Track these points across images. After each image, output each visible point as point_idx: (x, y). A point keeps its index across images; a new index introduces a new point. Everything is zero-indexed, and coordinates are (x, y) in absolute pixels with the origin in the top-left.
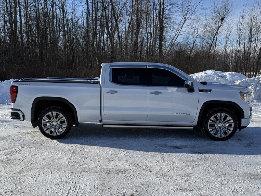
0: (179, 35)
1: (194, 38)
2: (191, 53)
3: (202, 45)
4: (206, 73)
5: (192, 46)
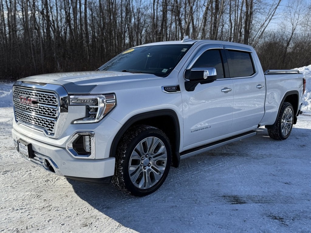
0: (271, 19)
1: (293, 25)
2: (288, 44)
3: (304, 35)
4: (308, 69)
5: (289, 36)
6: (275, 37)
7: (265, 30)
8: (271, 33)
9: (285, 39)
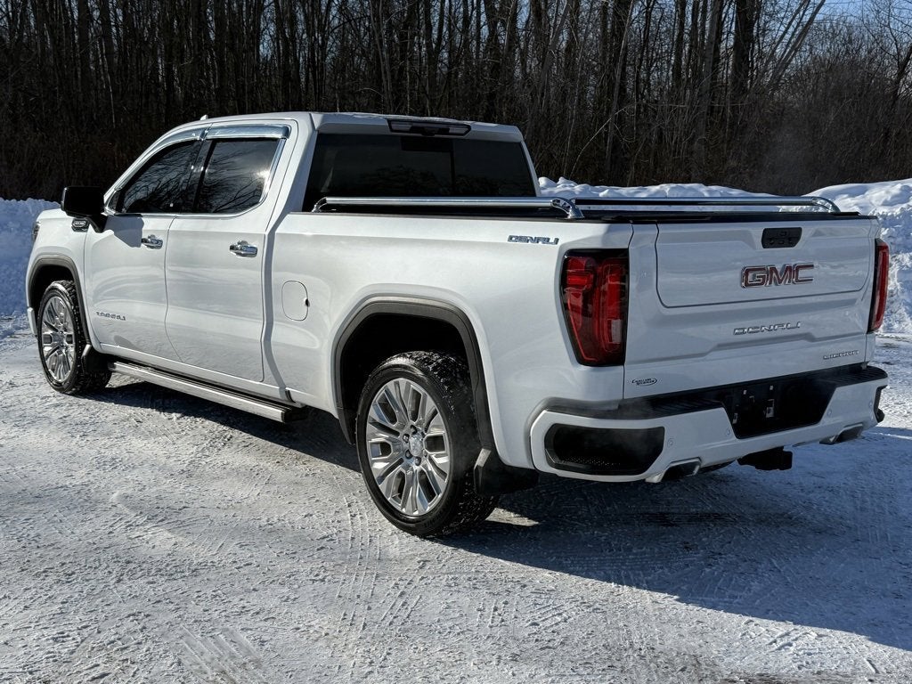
6: (850, 41)
7: (819, 17)
8: (838, 24)
9: (891, 52)
